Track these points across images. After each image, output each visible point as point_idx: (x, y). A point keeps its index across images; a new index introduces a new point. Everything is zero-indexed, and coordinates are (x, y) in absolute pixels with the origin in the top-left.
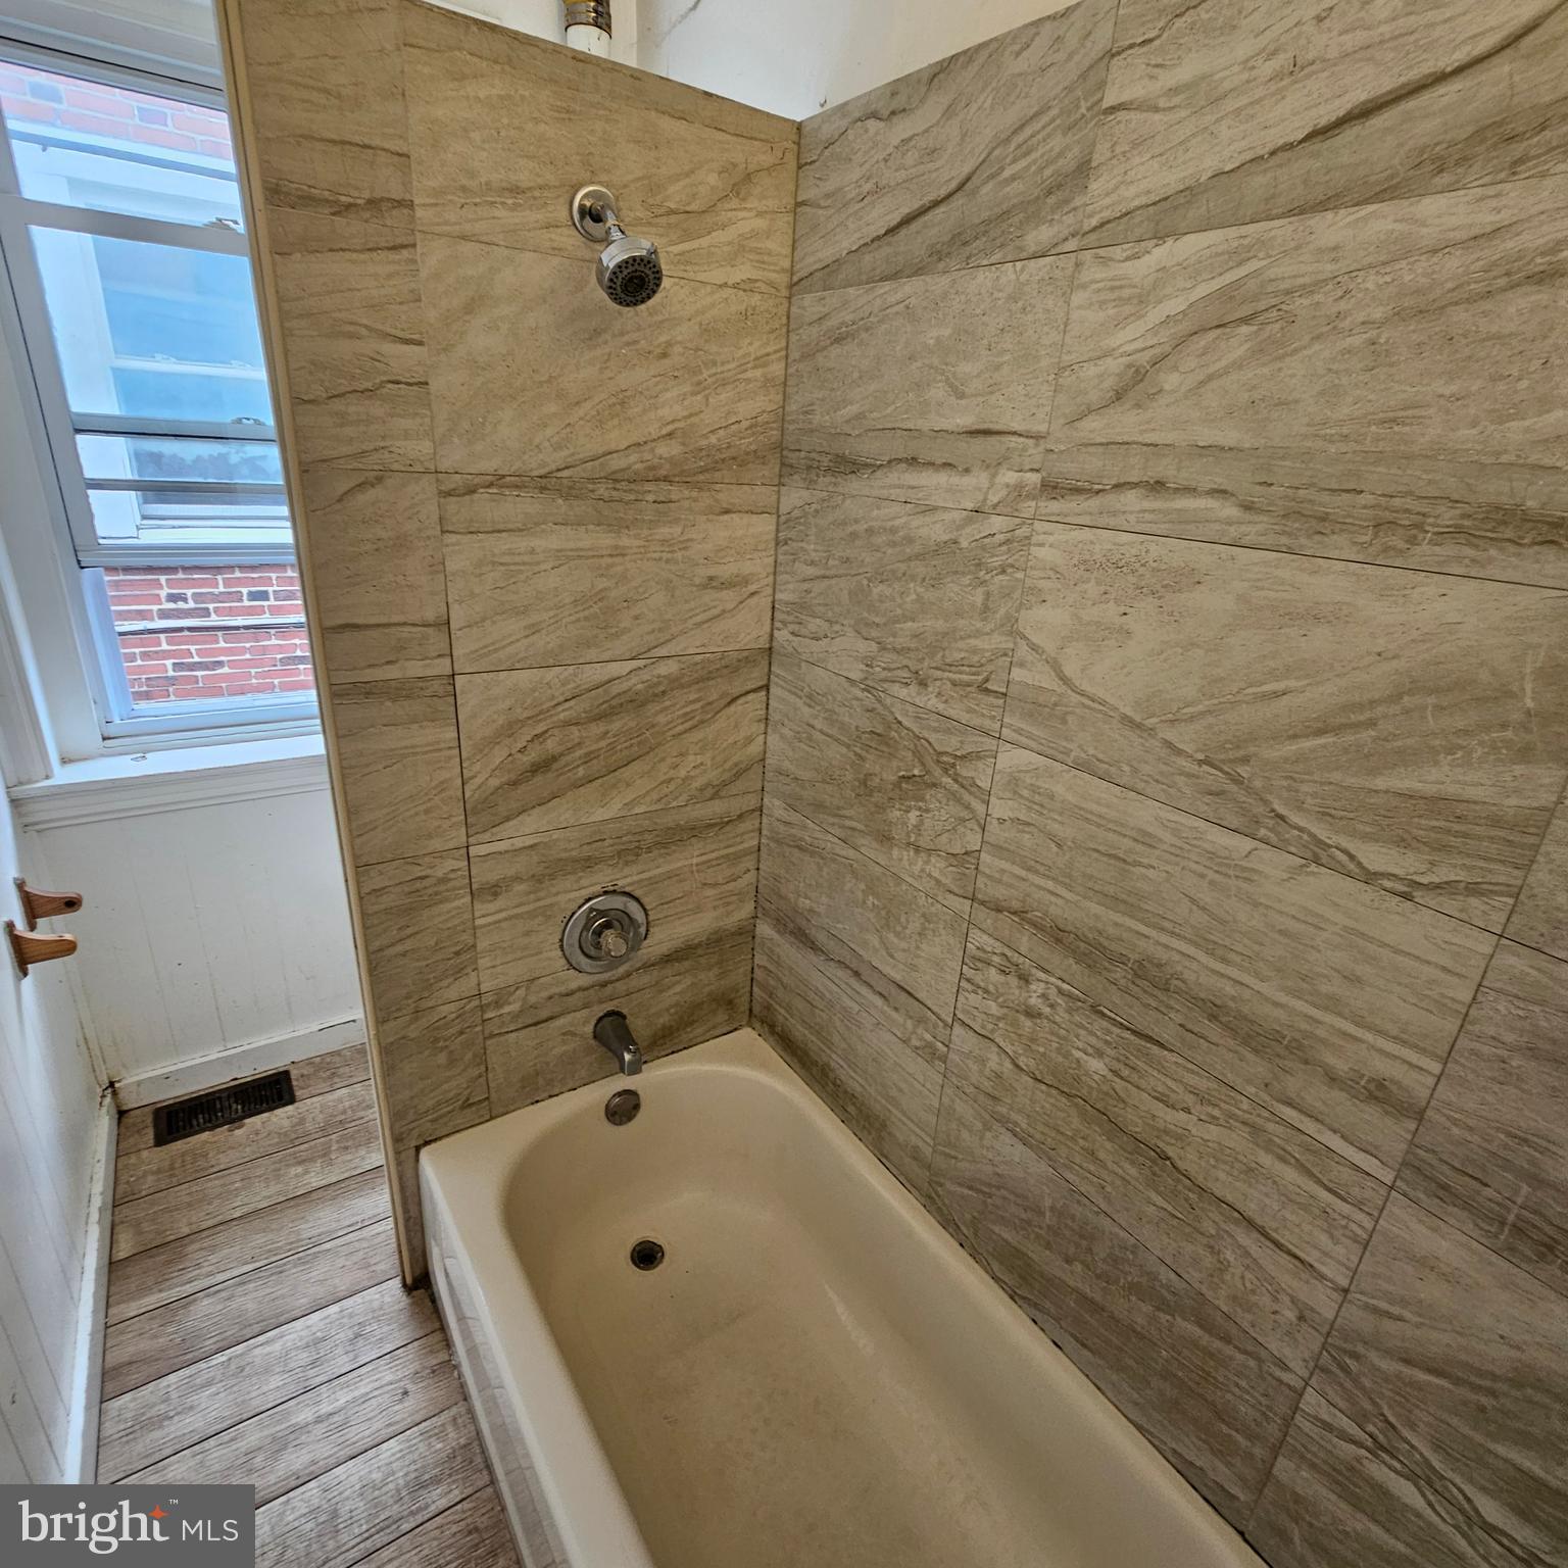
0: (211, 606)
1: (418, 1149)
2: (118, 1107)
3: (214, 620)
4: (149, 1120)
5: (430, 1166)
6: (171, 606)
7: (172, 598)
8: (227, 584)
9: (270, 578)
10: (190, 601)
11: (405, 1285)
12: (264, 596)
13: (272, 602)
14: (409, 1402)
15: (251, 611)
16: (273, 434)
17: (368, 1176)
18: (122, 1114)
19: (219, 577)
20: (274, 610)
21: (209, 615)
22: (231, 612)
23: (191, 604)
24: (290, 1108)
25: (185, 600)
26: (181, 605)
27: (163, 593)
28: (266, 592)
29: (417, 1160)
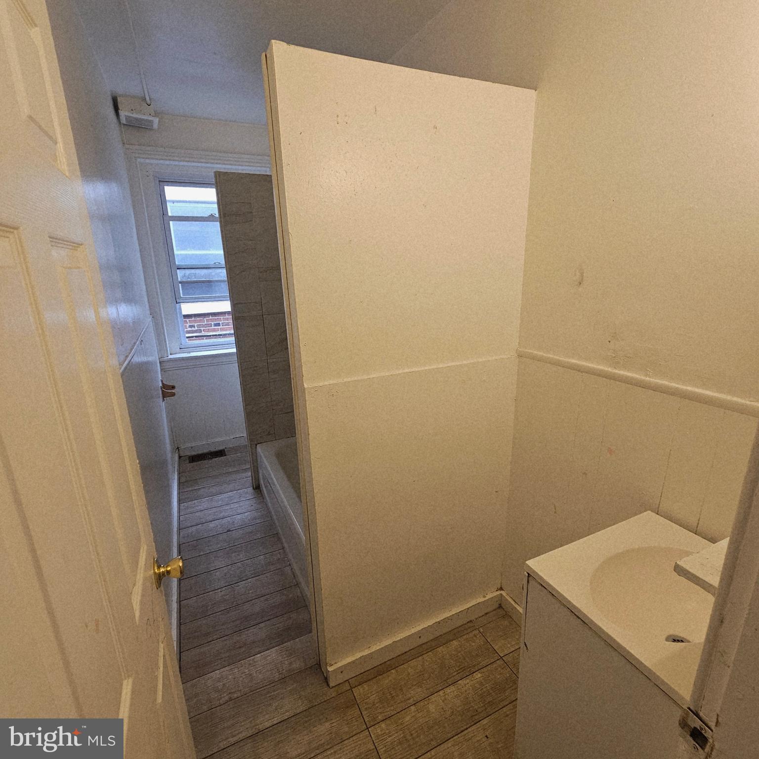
0: (202, 329)
1: (256, 445)
2: (179, 455)
3: (203, 333)
4: (187, 459)
5: (259, 449)
6: (190, 329)
7: (191, 326)
8: (207, 321)
9: (221, 319)
10: (196, 327)
11: (253, 488)
12: (218, 325)
13: (221, 327)
14: (252, 507)
15: (214, 330)
16: (224, 266)
17: (245, 470)
18: (180, 457)
19: (205, 319)
20: (222, 330)
21: (201, 332)
22: (209, 331)
23: (196, 328)
24: (225, 457)
25: (194, 327)
26: (193, 329)
27: (188, 325)
28: (219, 323)
29: (256, 448)
